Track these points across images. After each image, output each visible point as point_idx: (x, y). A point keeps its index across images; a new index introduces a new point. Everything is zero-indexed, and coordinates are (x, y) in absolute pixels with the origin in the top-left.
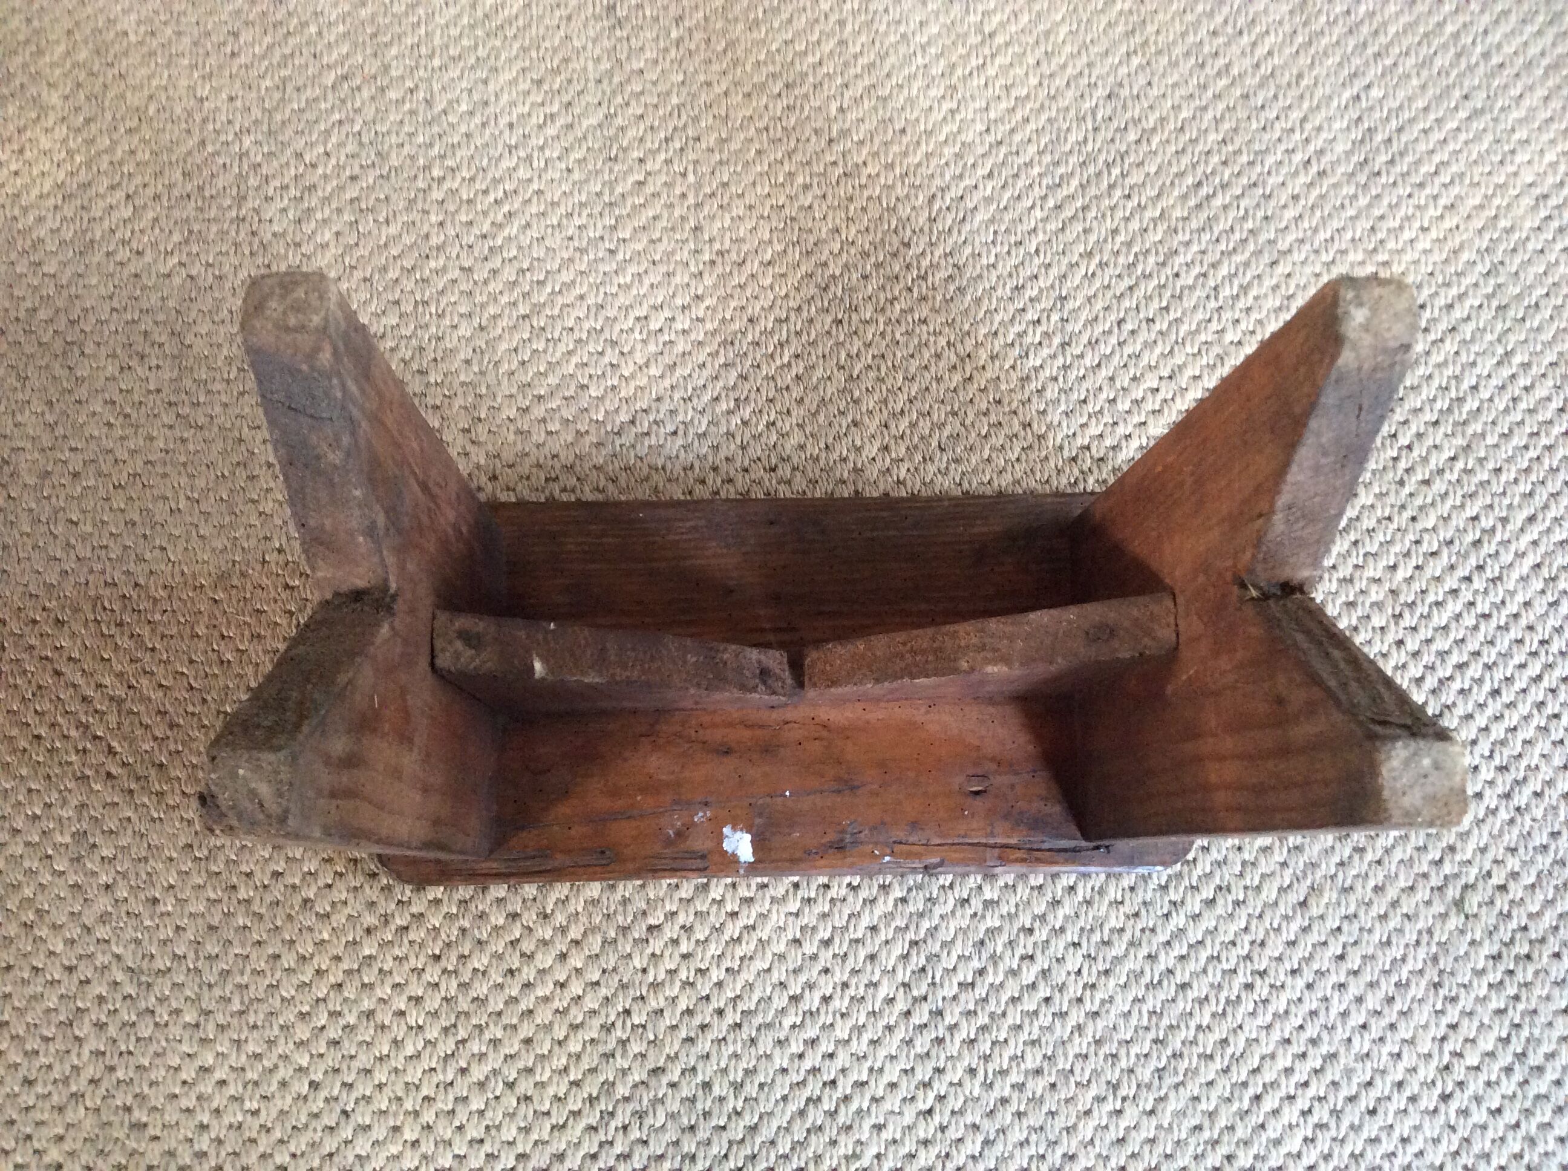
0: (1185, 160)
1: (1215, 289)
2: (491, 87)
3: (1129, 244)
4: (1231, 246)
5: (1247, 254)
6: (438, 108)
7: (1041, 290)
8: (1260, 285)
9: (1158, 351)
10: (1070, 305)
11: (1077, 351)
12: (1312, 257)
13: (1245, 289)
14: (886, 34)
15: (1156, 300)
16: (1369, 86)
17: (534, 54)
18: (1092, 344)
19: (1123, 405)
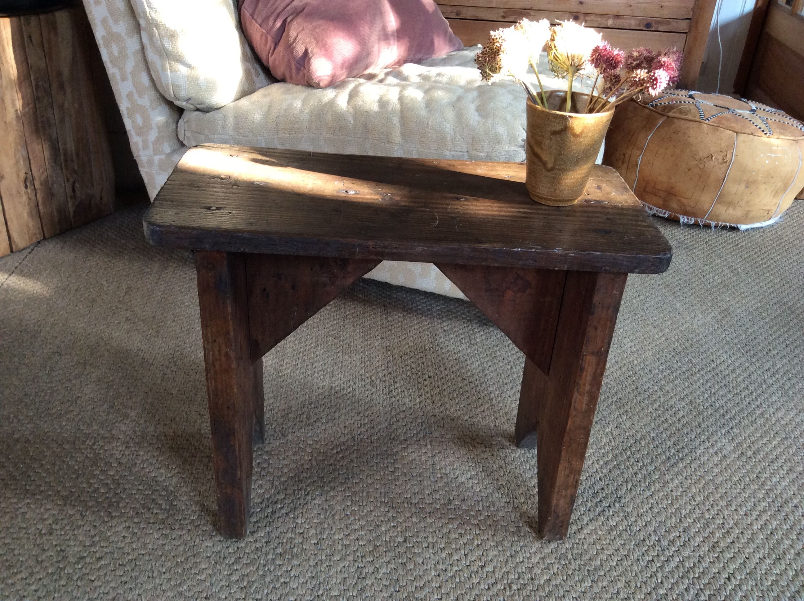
0: (659, 450)
1: (692, 497)
2: (337, 414)
3: (644, 478)
4: (693, 481)
5: (702, 485)
6: (312, 421)
7: (607, 494)
8: (713, 496)
9: (674, 520)
10: (623, 501)
11: (633, 519)
12: (734, 486)
13: (707, 497)
14: (511, 403)
15: (665, 500)
16: (732, 428)
17: (357, 405)
18: (640, 516)
19: (665, 543)
